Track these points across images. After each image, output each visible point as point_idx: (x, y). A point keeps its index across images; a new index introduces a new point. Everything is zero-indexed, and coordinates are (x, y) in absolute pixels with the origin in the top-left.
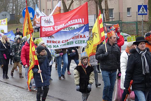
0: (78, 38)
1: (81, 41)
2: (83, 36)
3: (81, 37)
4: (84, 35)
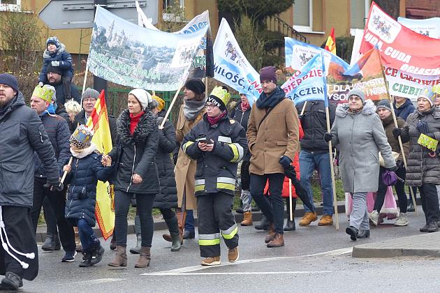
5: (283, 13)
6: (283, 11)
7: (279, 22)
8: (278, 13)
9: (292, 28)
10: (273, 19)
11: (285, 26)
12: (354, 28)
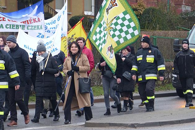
0: (31, 23)
1: (35, 27)
2: (37, 20)
3: (35, 20)
4: (39, 19)
5: (50, 3)
6: (50, 2)
7: (48, 7)
8: (48, 3)
9: (55, 11)
10: (45, 6)
11: (51, 9)
12: (86, 11)
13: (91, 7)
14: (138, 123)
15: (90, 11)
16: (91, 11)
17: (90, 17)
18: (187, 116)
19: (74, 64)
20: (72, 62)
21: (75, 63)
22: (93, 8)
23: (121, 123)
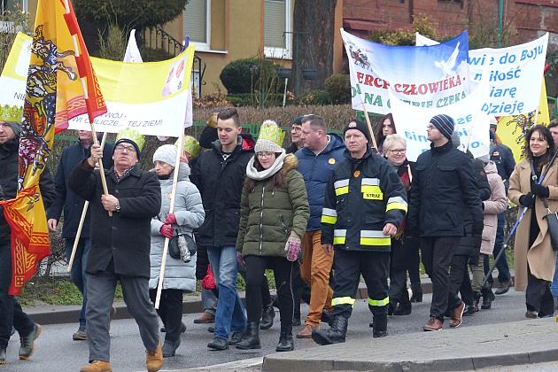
5: (169, 23)
6: (169, 20)
7: (163, 36)
8: (162, 23)
10: (154, 32)
11: (172, 41)
12: (270, 46)
13: (284, 36)
14: (412, 361)
15: (280, 47)
16: (284, 46)
17: (281, 64)
18: (549, 342)
19: (538, 180)
20: (531, 176)
21: (539, 177)
22: (289, 38)
23: (365, 360)
